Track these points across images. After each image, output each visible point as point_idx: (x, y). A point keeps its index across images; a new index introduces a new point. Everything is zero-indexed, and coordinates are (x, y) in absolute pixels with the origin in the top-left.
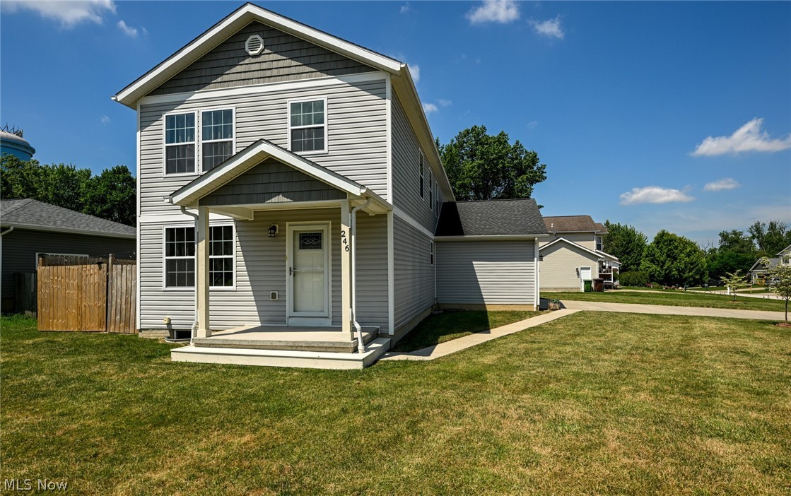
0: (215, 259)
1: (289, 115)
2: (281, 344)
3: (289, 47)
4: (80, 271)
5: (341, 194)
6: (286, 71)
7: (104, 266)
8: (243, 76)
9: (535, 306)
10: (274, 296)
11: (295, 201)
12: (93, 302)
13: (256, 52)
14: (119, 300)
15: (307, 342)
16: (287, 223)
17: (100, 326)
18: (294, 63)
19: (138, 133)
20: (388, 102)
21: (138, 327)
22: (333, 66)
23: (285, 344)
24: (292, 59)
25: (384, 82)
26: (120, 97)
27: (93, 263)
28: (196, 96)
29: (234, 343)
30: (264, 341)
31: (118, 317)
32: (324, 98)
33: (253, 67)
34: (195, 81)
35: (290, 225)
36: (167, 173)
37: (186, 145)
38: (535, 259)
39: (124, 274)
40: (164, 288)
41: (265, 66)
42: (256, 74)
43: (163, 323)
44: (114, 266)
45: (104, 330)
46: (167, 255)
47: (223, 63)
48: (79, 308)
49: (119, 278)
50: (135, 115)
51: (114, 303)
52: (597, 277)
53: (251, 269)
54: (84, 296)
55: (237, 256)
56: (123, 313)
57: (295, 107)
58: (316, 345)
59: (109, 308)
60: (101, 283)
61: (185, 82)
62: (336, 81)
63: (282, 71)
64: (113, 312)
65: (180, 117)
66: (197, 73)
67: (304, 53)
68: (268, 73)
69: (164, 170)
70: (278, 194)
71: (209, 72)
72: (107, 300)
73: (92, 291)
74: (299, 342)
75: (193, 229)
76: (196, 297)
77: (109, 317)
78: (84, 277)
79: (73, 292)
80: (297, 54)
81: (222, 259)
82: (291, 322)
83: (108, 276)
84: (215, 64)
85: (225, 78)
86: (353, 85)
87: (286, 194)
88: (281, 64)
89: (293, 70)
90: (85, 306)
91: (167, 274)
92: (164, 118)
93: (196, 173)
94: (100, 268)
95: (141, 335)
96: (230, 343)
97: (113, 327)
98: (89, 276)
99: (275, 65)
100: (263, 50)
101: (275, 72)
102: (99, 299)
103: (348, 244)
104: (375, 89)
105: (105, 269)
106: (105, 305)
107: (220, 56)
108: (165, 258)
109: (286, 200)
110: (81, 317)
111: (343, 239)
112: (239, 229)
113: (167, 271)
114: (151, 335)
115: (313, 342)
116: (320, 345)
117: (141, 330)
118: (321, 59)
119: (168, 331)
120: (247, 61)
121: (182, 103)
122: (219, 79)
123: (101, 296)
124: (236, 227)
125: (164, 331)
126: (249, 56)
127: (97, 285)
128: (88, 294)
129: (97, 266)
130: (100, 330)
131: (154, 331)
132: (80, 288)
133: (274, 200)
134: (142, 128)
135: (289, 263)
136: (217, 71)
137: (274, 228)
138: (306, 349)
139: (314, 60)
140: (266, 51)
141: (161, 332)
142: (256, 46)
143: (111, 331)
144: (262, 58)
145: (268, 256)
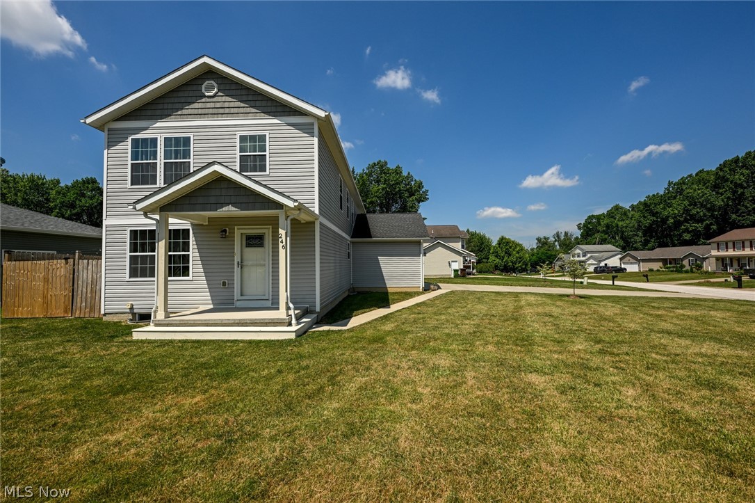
0: (174, 255)
1: (238, 144)
2: (230, 322)
3: (238, 92)
4: (47, 265)
5: (280, 206)
6: (236, 110)
7: (71, 261)
8: (200, 111)
9: (420, 288)
10: (224, 284)
11: (242, 210)
12: (59, 292)
13: (212, 94)
14: (84, 290)
15: (251, 320)
16: (236, 228)
17: (66, 311)
18: (242, 105)
19: (106, 151)
20: (316, 140)
21: (102, 312)
22: (273, 109)
23: (233, 322)
24: (240, 101)
25: (312, 124)
26: (89, 121)
27: (60, 259)
28: (159, 124)
29: (189, 322)
30: (215, 320)
31: (84, 304)
32: (267, 133)
33: (209, 105)
34: (158, 112)
35: (238, 229)
36: (131, 185)
37: (150, 163)
38: (421, 255)
39: (90, 267)
40: (127, 278)
41: (218, 105)
42: (211, 111)
43: (126, 308)
44: (80, 261)
45: (70, 315)
46: (130, 252)
47: (183, 100)
48: (45, 297)
49: (85, 271)
50: (103, 136)
51: (80, 292)
52: (462, 267)
54: (50, 286)
55: (193, 252)
56: (89, 300)
57: (243, 138)
58: (258, 322)
59: (75, 297)
60: (67, 275)
61: (149, 113)
62: (276, 122)
63: (232, 110)
64: (79, 300)
65: (145, 140)
66: (160, 106)
67: (250, 98)
68: (221, 111)
69: (129, 182)
70: (228, 204)
71: (170, 106)
72: (73, 290)
73: (58, 282)
74: (244, 320)
75: (154, 230)
76: (156, 286)
77: (74, 304)
78: (51, 271)
79: (40, 285)
80: (245, 98)
81: (180, 255)
82: (238, 304)
83: (74, 270)
84: (176, 100)
85: (185, 112)
86: (289, 124)
87: (234, 204)
88: (232, 105)
89: (242, 110)
90: (51, 295)
91: (130, 267)
92: (130, 139)
93: (158, 186)
94: (67, 263)
95: (105, 319)
96: (186, 322)
97: (78, 312)
98: (55, 270)
99: (227, 105)
100: (217, 93)
101: (227, 111)
102: (66, 289)
103: (284, 243)
104: (306, 129)
105: (72, 263)
106: (71, 294)
107: (181, 94)
108: (128, 254)
109: (234, 209)
110: (46, 304)
111: (280, 240)
112: (195, 231)
113: (130, 264)
114: (114, 318)
115: (256, 319)
116: (262, 321)
117: (105, 315)
118: (264, 103)
119: (130, 315)
120: (203, 100)
121: (146, 129)
122: (179, 113)
123: (67, 286)
124: (193, 230)
125: (127, 315)
126: (205, 96)
127: (63, 277)
128: (54, 285)
129: (63, 261)
130: (66, 315)
131: (118, 315)
132: (46, 280)
133: (225, 209)
134: (109, 147)
135: (237, 258)
136: (177, 106)
137: (225, 231)
138: (250, 325)
139: (258, 104)
140: (220, 94)
141: (125, 315)
142: (211, 89)
143: (77, 316)
144: (216, 99)
145: (220, 253)
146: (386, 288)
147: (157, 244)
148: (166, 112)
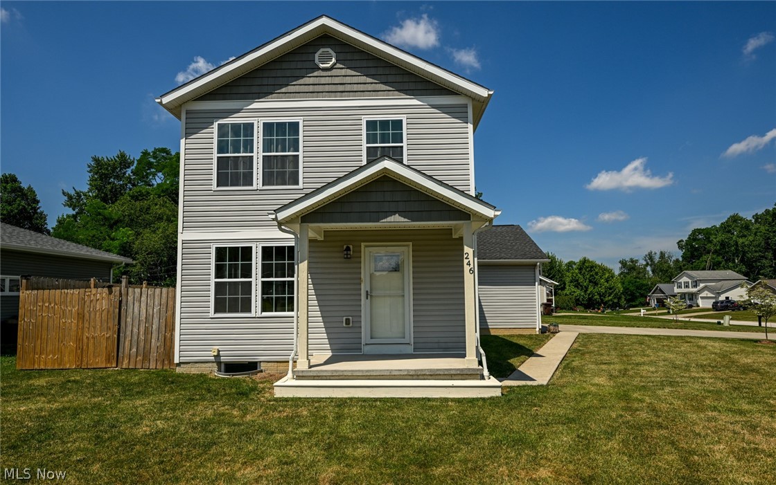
0: (276, 282)
1: (364, 132)
3: (364, 64)
4: (82, 296)
5: (464, 215)
6: (361, 87)
7: (116, 289)
8: (311, 88)
9: (537, 329)
10: (348, 322)
11: (413, 220)
12: (100, 333)
13: (328, 65)
14: (135, 330)
16: (363, 244)
17: (108, 360)
18: (369, 80)
19: (183, 141)
20: (470, 126)
21: (176, 361)
22: (412, 86)
23: (406, 373)
24: (367, 76)
25: (466, 106)
26: (166, 100)
27: (104, 287)
28: (255, 105)
31: (134, 350)
32: (403, 118)
33: (323, 80)
34: (255, 89)
35: (366, 246)
36: (218, 186)
37: (243, 157)
38: (537, 283)
39: (143, 298)
40: (212, 314)
41: (337, 80)
42: (327, 88)
43: (210, 355)
44: (130, 290)
45: (114, 365)
46: (216, 277)
47: (288, 73)
48: (79, 340)
49: (137, 304)
50: (181, 124)
51: (129, 333)
52: (545, 301)
53: (319, 292)
54: (86, 325)
56: (142, 344)
57: (371, 125)
59: (122, 340)
60: (111, 309)
61: (242, 90)
62: (415, 102)
63: (355, 88)
64: (127, 343)
65: (236, 128)
66: (258, 82)
67: (380, 71)
68: (341, 88)
69: (215, 182)
70: (394, 213)
71: (271, 81)
72: (119, 329)
73: (98, 319)
74: (422, 370)
76: (295, 324)
77: (121, 350)
78: (87, 303)
79: (72, 322)
80: (373, 71)
81: (285, 282)
82: (366, 350)
83: (120, 302)
84: (279, 73)
85: (290, 89)
86: (433, 107)
87: (402, 214)
88: (355, 80)
89: (370, 87)
90: (87, 337)
91: (216, 299)
92: (216, 125)
93: (254, 187)
94: (110, 293)
95: (178, 370)
96: (341, 374)
97: (126, 361)
98: (94, 302)
99: (348, 80)
100: (335, 64)
101: (348, 88)
102: (108, 328)
103: (472, 266)
104: (457, 112)
105: (118, 293)
106: (116, 336)
107: (284, 65)
108: (213, 280)
109: (402, 219)
110: (81, 350)
111: (466, 261)
113: (216, 294)
114: (193, 369)
117: (179, 365)
118: (399, 79)
119: (215, 365)
120: (316, 74)
121: (238, 111)
122: (283, 90)
123: (110, 325)
125: (210, 365)
126: (319, 69)
127: (105, 313)
128: (92, 324)
129: (106, 290)
130: (109, 365)
131: (197, 365)
132: (81, 316)
133: (389, 219)
134: (187, 135)
135: (364, 287)
136: (281, 81)
137: (348, 249)
138: (429, 377)
139: (391, 79)
140: (338, 65)
141: (207, 365)
142: (327, 60)
143: (124, 366)
144: (334, 72)
145: (341, 279)
146: (488, 329)
147: (296, 267)
148: (265, 89)
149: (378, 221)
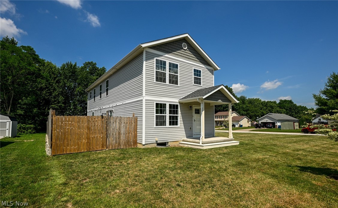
0: (173, 116)
1: (193, 72)
3: (193, 51)
6: (191, 58)
8: (181, 55)
10: (190, 128)
12: (98, 135)
13: (185, 49)
14: (115, 134)
16: (193, 106)
17: (102, 147)
18: (194, 57)
19: (144, 62)
20: (213, 76)
22: (203, 62)
24: (194, 55)
25: (213, 70)
26: (144, 46)
28: (166, 55)
32: (201, 70)
33: (184, 53)
34: (166, 50)
36: (156, 81)
39: (117, 120)
40: (155, 126)
41: (186, 54)
43: (154, 141)
45: (105, 149)
46: (156, 114)
47: (176, 48)
48: (88, 138)
49: (114, 123)
51: (111, 134)
53: (184, 120)
55: (179, 115)
56: (117, 139)
57: (195, 70)
60: (103, 125)
61: (163, 49)
62: (203, 66)
64: (111, 139)
65: (161, 61)
66: (167, 47)
67: (196, 55)
68: (188, 57)
69: (155, 79)
71: (171, 49)
72: (107, 133)
73: (97, 129)
77: (108, 142)
78: (91, 122)
79: (84, 131)
82: (194, 136)
83: (107, 122)
84: (173, 47)
85: (176, 53)
86: (207, 69)
88: (191, 55)
89: (194, 59)
90: (93, 137)
92: (155, 59)
93: (167, 83)
94: (102, 118)
95: (144, 147)
97: (111, 146)
98: (95, 122)
99: (189, 55)
104: (212, 72)
106: (106, 136)
107: (174, 45)
108: (155, 115)
110: (89, 143)
112: (181, 106)
113: (156, 120)
114: (149, 146)
118: (200, 58)
119: (156, 144)
121: (162, 56)
122: (174, 53)
123: (103, 131)
124: (180, 105)
125: (154, 144)
126: (183, 49)
127: (100, 127)
128: (94, 131)
130: (103, 149)
131: (150, 145)
132: (88, 128)
133: (219, 101)
134: (146, 60)
135: (194, 118)
136: (174, 50)
140: (187, 50)
141: (153, 144)
142: (185, 47)
143: (110, 149)
144: (186, 51)
145: (188, 116)
148: (169, 51)
149: (217, 101)
